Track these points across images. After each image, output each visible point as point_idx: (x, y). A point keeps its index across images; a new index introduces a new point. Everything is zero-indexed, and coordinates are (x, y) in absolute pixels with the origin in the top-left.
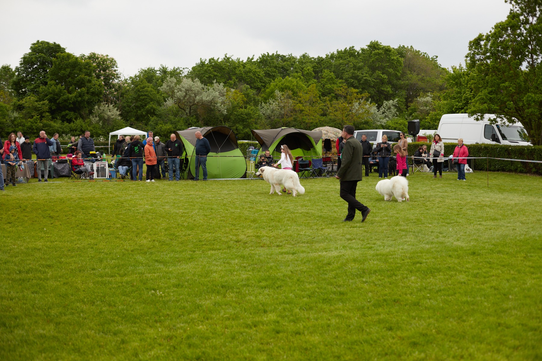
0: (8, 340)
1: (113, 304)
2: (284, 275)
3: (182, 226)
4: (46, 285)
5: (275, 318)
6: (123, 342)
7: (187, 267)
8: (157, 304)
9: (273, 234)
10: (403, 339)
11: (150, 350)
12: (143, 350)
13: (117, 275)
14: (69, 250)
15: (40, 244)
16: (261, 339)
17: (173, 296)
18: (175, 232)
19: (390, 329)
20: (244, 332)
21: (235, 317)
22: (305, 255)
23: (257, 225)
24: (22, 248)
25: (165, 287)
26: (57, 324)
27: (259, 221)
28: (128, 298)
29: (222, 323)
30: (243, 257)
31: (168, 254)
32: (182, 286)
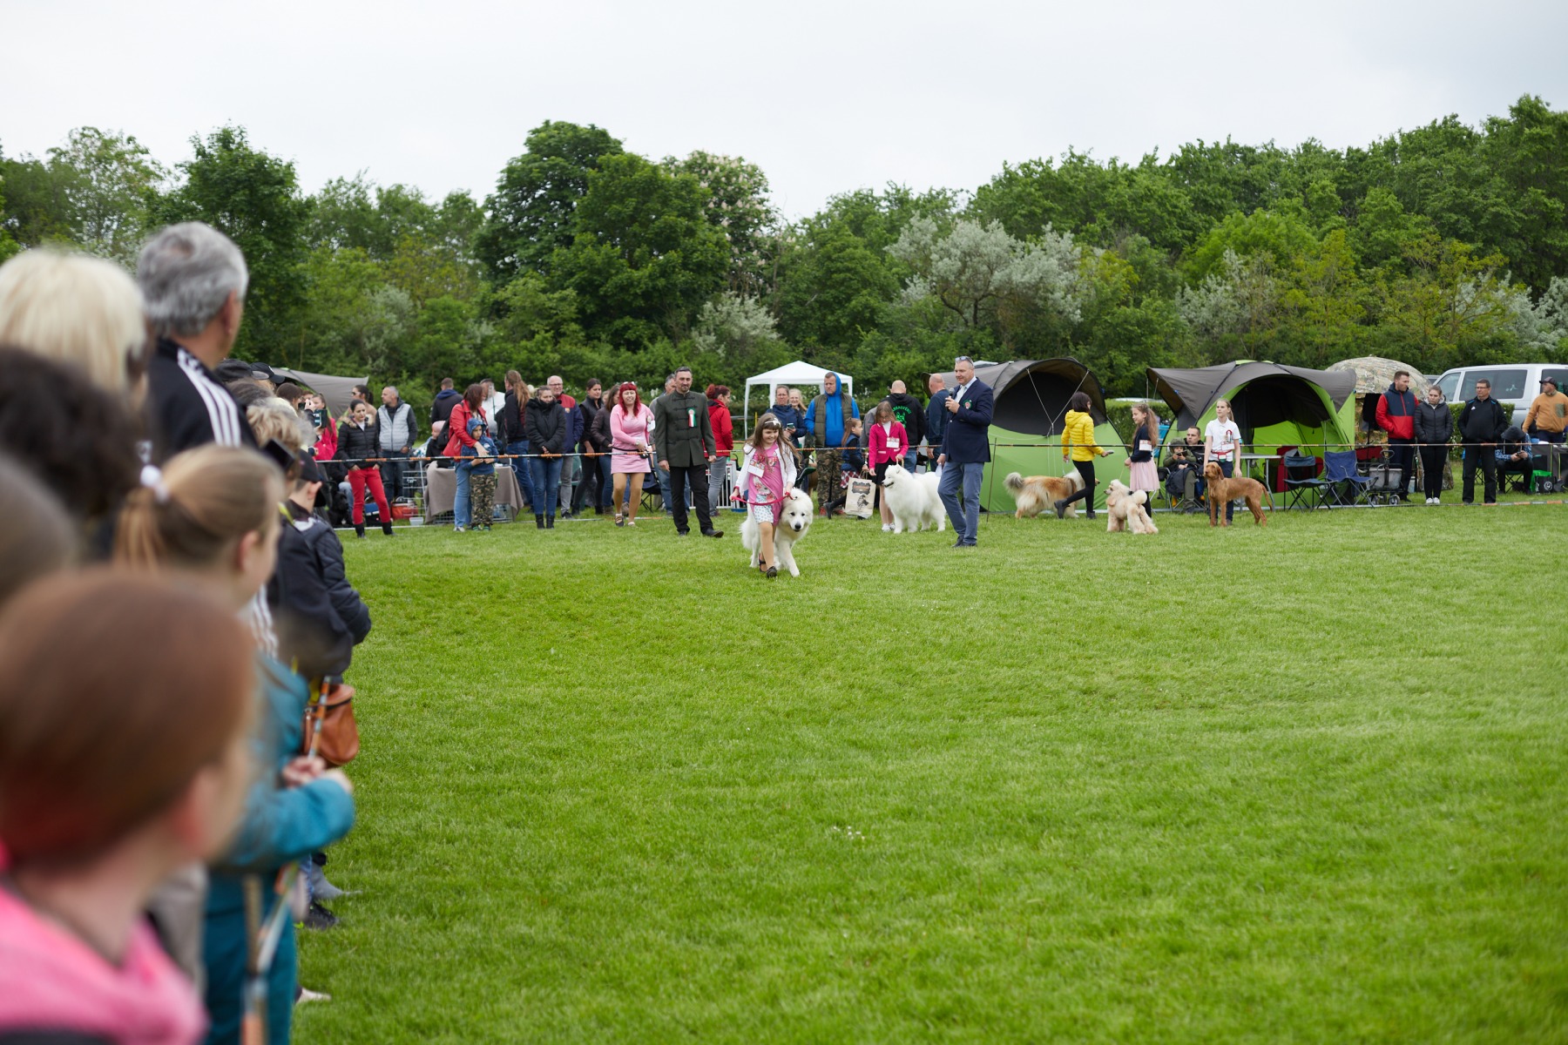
0: (435, 951)
1: (724, 860)
2: (1211, 790)
3: (934, 645)
4: (547, 804)
5: (1172, 911)
6: (741, 964)
7: (937, 763)
8: (845, 864)
9: (1195, 671)
10: (1538, 982)
11: (814, 989)
12: (792, 987)
13: (738, 780)
14: (615, 710)
15: (538, 690)
16: (1126, 967)
17: (893, 840)
18: (913, 664)
19: (1504, 952)
20: (1079, 948)
21: (1061, 905)
22: (1278, 733)
23: (1148, 645)
24: (488, 702)
25: (871, 818)
26: (569, 910)
27: (1157, 635)
28: (766, 845)
29: (1021, 921)
30: (1098, 737)
31: (889, 723)
32: (919, 816)
